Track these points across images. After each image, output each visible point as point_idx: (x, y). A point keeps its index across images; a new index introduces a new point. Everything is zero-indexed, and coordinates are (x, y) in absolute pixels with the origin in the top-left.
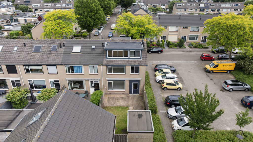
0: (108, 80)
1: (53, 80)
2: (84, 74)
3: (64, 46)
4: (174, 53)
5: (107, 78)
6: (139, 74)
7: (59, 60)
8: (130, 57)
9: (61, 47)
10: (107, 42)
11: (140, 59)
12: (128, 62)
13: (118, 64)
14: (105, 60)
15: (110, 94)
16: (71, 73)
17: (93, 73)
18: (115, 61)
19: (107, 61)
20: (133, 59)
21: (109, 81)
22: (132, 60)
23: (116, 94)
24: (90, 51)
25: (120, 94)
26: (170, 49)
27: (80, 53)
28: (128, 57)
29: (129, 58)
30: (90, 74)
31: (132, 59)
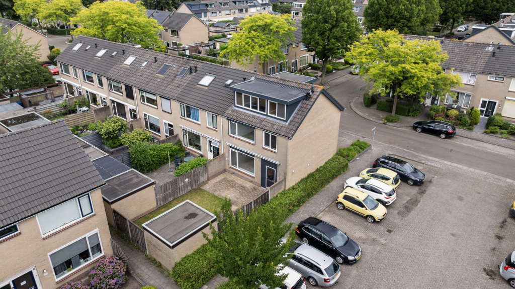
0: (231, 147)
1: (167, 122)
2: (200, 125)
3: (196, 71)
4: (486, 148)
5: (229, 142)
6: (276, 151)
7: (176, 93)
8: (269, 114)
9: (191, 73)
10: (255, 78)
11: (284, 123)
12: (261, 121)
13: (244, 121)
14: (230, 109)
15: (233, 173)
16: (186, 118)
17: (212, 127)
18: (244, 114)
19: (233, 111)
20: (273, 120)
21: (233, 150)
22: (270, 121)
23: (242, 177)
24: (222, 88)
25: (246, 179)
26: (486, 137)
27: (206, 88)
28: (265, 113)
29: (267, 115)
30: (207, 127)
31: (271, 119)
